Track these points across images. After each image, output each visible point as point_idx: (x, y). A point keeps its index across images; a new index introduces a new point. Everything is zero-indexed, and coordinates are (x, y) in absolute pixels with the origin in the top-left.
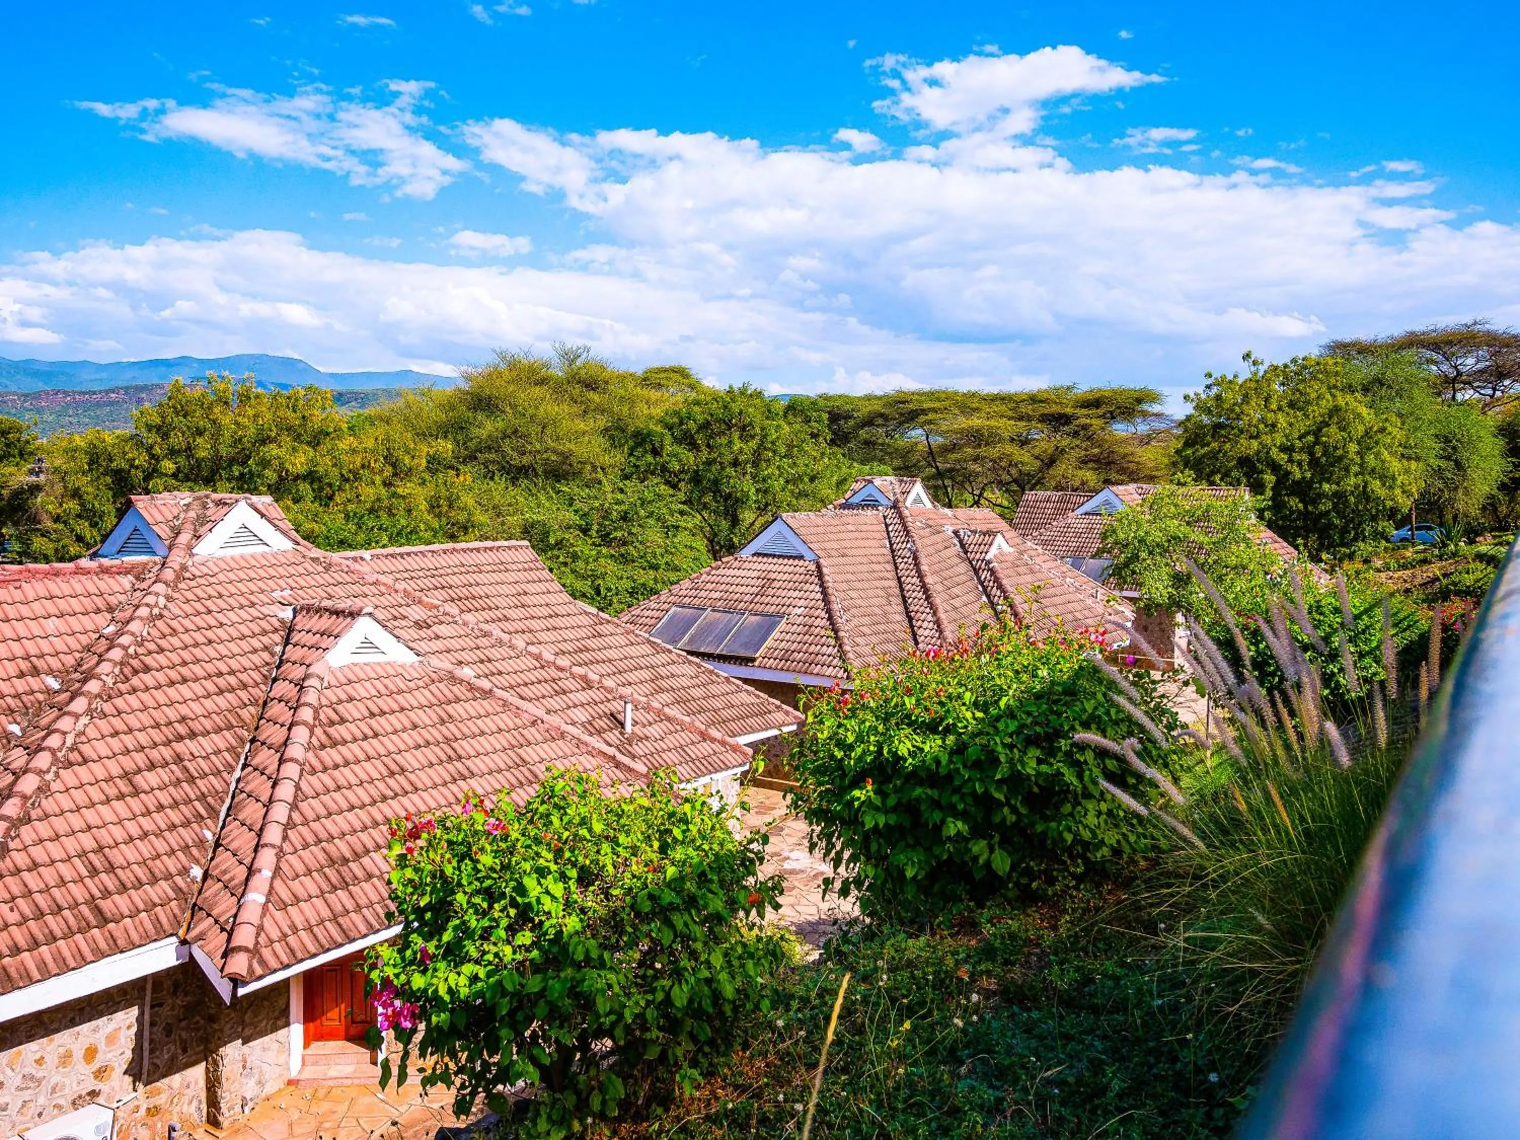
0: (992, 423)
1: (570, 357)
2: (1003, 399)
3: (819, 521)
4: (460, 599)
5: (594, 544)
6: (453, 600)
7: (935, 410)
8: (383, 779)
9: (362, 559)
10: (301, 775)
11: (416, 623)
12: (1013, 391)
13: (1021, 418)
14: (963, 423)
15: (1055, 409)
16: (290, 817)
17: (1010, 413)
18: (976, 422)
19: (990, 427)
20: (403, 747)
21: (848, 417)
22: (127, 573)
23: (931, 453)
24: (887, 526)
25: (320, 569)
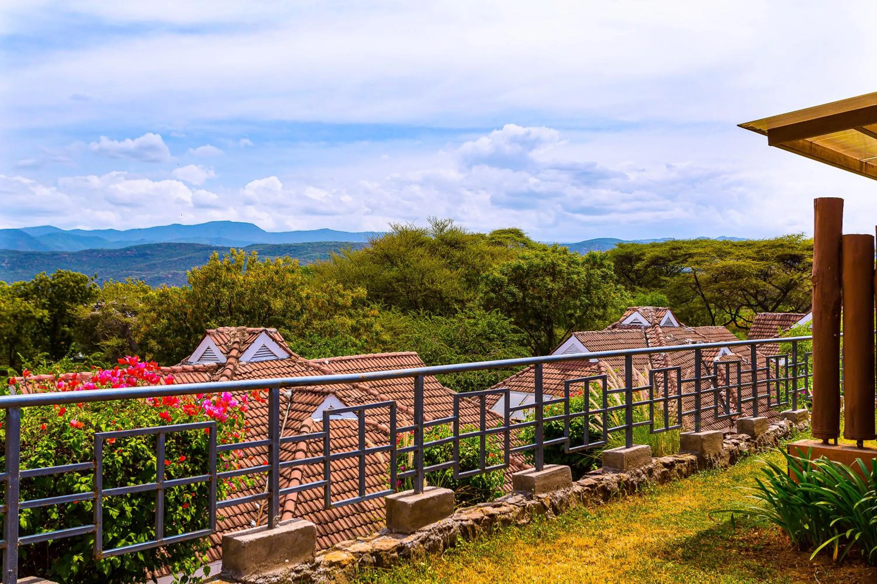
0: (741, 262)
1: (440, 227)
2: (749, 245)
3: (600, 337)
4: (379, 386)
5: (456, 352)
6: (375, 387)
7: (700, 254)
8: (343, 482)
9: (324, 363)
10: (302, 477)
11: (356, 399)
12: (756, 239)
13: (762, 259)
14: (720, 263)
15: (788, 251)
16: (298, 498)
17: (755, 255)
18: (730, 262)
19: (739, 266)
20: (352, 465)
21: (639, 259)
22: (205, 372)
23: (698, 284)
24: (647, 339)
25: (303, 369)
